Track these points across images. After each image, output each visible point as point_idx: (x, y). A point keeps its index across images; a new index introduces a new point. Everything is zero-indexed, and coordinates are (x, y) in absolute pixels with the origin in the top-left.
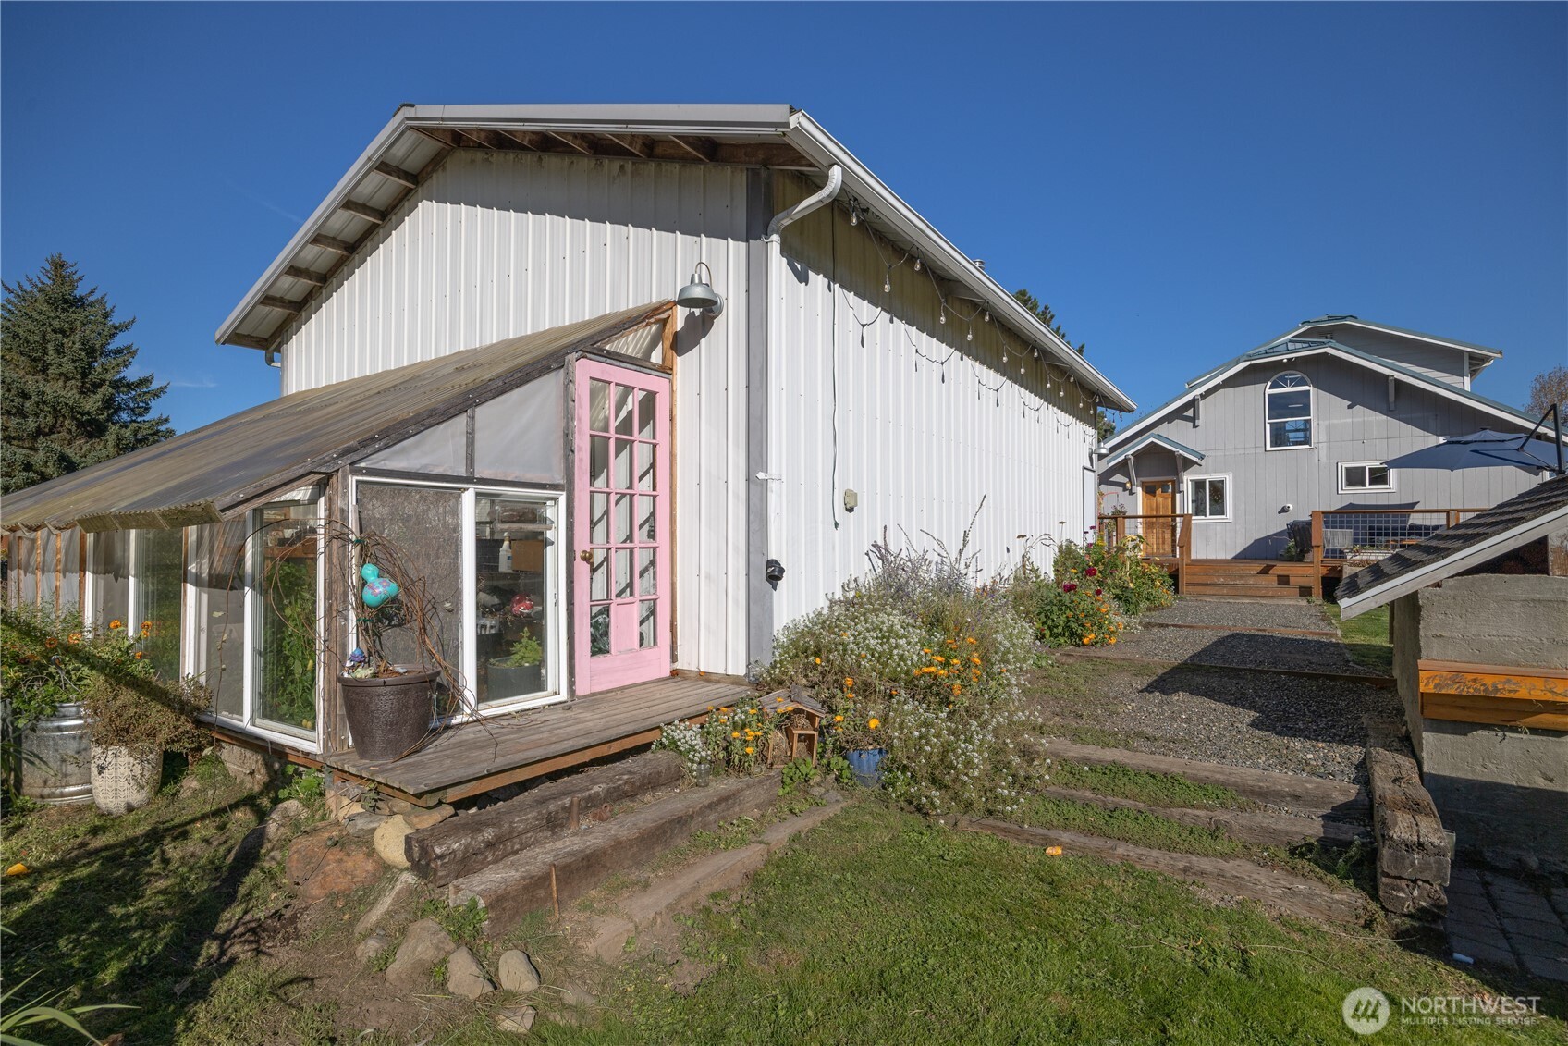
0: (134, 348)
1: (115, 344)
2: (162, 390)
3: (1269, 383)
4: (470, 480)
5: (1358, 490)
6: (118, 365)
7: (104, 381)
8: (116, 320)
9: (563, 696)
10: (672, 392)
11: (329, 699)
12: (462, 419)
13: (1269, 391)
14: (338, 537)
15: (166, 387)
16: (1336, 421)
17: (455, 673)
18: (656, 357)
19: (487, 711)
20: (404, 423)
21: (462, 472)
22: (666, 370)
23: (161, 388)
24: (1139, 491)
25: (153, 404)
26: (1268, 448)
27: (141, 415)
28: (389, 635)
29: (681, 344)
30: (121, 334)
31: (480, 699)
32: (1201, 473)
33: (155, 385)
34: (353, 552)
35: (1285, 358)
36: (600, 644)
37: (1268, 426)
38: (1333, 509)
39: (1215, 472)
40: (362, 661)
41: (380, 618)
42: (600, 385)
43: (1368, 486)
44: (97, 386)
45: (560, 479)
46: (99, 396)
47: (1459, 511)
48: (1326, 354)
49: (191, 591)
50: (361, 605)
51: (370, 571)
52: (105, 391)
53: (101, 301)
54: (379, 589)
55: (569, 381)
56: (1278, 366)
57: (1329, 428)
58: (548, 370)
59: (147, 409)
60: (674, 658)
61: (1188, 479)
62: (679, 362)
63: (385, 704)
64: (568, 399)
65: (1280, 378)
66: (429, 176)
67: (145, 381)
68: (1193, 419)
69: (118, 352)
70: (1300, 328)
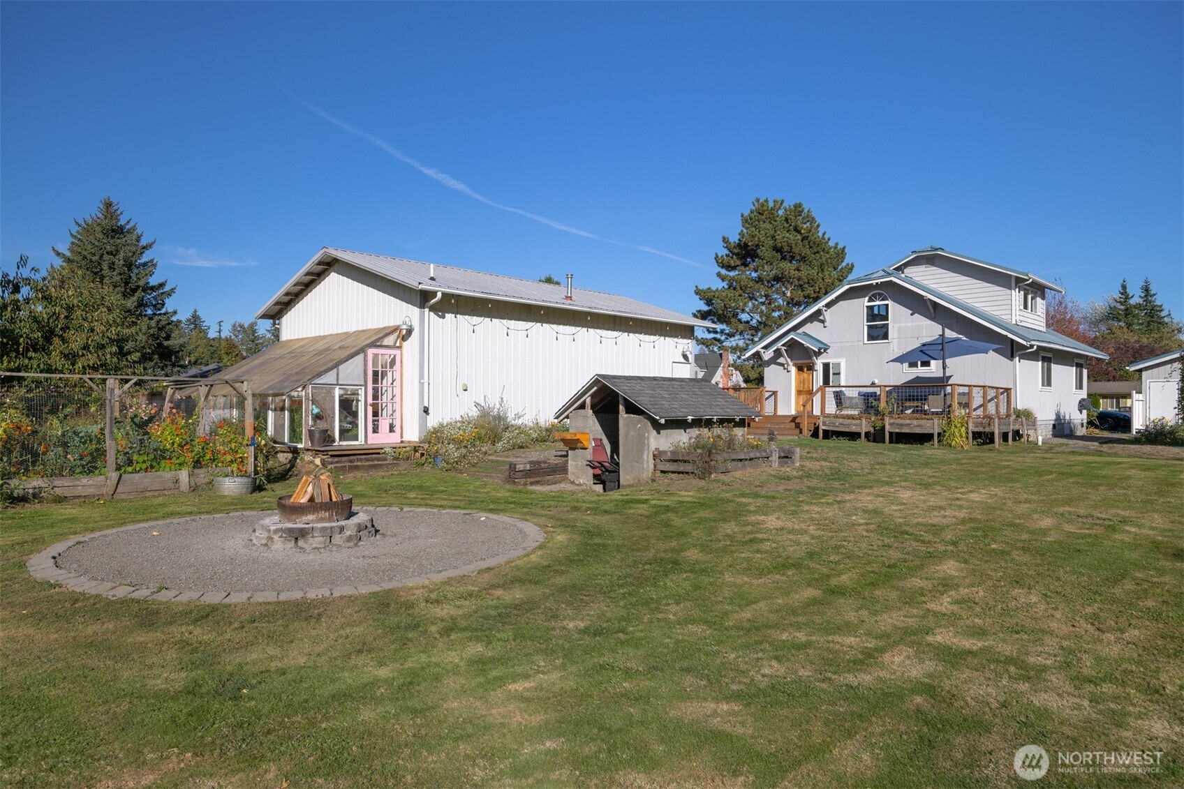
0: (155, 261)
1: (144, 259)
2: (173, 290)
3: (867, 298)
4: (337, 385)
5: (914, 370)
6: (146, 275)
7: (138, 287)
8: (143, 242)
9: (363, 443)
10: (401, 354)
11: (306, 435)
12: (335, 370)
13: (867, 304)
14: (307, 399)
15: (175, 288)
16: (903, 325)
17: (334, 433)
18: (398, 344)
19: (341, 443)
20: (322, 372)
21: (335, 383)
22: (400, 347)
23: (173, 289)
24: (793, 369)
25: (167, 301)
26: (866, 341)
27: (159, 310)
28: (318, 421)
29: (404, 338)
30: (147, 252)
31: (340, 440)
32: (827, 358)
33: (167, 288)
34: (310, 402)
35: (874, 282)
36: (375, 430)
37: (866, 328)
38: (899, 383)
39: (836, 357)
40: (312, 426)
41: (317, 417)
42: (376, 356)
43: (919, 368)
44: (134, 291)
45: (363, 383)
46: (135, 298)
47: (885, 386)
48: (891, 281)
49: (270, 412)
50: (312, 414)
51: (314, 406)
52: (139, 294)
53: (134, 228)
54: (316, 411)
55: (366, 356)
56: (870, 287)
57: (899, 329)
58: (359, 353)
59: (163, 305)
60: (402, 437)
61: (819, 363)
62: (405, 344)
63: (317, 435)
64: (365, 361)
65: (873, 295)
66: (334, 264)
67: (162, 285)
68: (823, 322)
69: (145, 264)
70: (910, 256)
